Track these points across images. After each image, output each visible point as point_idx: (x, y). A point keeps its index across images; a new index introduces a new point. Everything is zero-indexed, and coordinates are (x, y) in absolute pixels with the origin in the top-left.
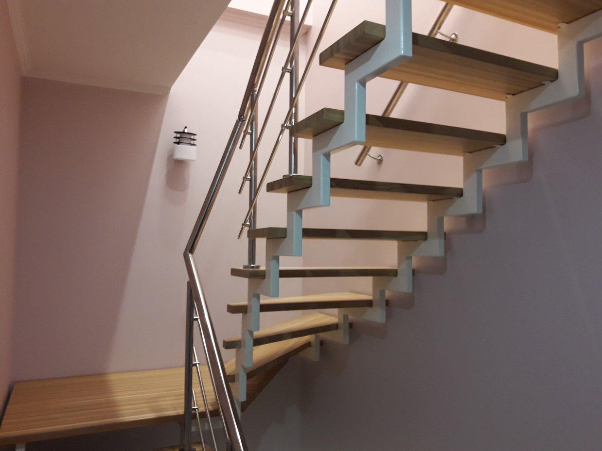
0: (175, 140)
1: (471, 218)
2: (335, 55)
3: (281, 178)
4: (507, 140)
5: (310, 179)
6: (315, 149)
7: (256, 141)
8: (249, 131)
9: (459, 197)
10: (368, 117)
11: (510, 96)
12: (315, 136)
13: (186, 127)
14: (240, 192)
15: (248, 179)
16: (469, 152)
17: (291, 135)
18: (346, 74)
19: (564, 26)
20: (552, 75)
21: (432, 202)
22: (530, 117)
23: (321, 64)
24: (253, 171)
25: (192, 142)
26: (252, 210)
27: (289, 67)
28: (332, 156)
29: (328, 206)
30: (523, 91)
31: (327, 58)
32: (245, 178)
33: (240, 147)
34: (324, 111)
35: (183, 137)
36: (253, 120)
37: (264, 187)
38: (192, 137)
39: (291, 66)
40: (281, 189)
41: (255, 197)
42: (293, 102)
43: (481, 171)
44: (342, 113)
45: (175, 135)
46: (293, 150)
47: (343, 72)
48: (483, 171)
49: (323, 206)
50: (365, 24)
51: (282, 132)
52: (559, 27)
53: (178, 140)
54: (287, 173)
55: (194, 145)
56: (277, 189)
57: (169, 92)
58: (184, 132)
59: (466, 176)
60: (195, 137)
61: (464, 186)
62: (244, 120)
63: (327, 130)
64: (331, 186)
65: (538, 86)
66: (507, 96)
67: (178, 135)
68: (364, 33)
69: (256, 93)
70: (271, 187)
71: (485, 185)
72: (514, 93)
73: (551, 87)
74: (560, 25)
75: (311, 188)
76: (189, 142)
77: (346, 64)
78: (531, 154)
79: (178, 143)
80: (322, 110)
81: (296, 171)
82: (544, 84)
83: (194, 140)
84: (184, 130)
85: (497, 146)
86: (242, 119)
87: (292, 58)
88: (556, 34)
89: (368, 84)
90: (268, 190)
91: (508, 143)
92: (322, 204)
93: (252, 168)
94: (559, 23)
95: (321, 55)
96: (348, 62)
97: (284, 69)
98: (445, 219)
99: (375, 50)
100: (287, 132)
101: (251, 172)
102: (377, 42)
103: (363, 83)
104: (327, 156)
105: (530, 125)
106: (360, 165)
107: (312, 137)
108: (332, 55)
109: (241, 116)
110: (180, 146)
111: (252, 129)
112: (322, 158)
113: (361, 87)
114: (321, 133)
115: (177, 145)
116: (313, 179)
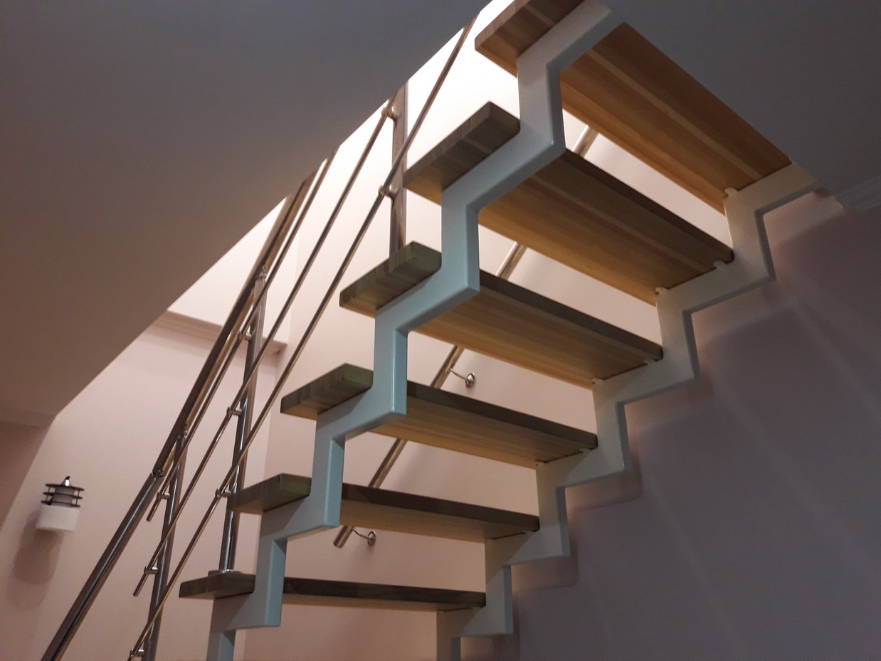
0: (44, 498)
1: (499, 639)
2: (303, 402)
3: (206, 575)
4: (541, 525)
5: (252, 579)
6: (264, 531)
7: (176, 509)
8: (167, 494)
9: (482, 607)
10: (346, 487)
11: (541, 464)
12: (265, 511)
13: (68, 478)
14: (135, 594)
15: (153, 572)
16: (493, 539)
17: (229, 507)
18: (318, 427)
19: (599, 382)
20: (591, 441)
21: (442, 613)
22: (568, 493)
23: (282, 411)
24: (164, 558)
25: (74, 502)
26: (153, 624)
27: (238, 408)
28: (289, 544)
29: (277, 626)
30: (557, 459)
31: (292, 404)
32: (148, 570)
33: (148, 519)
34: (281, 478)
35: (61, 494)
36: (177, 476)
37: (175, 589)
38: (76, 493)
39: (241, 407)
40: (203, 595)
41: (160, 603)
42: (239, 457)
43: (509, 567)
44: (308, 481)
45: (46, 489)
46: (231, 530)
47: (314, 423)
48: (512, 567)
49: (268, 626)
50: (346, 368)
51: (216, 500)
52: (594, 383)
53: (49, 498)
54: (217, 568)
55: (76, 506)
56: (196, 594)
57: (52, 422)
58: (63, 486)
59: (490, 575)
60: (81, 494)
61: (487, 589)
62: (161, 474)
63: (283, 504)
64: (285, 591)
65: (575, 454)
66: (537, 463)
67: (53, 490)
68: (343, 379)
69: (186, 437)
70: (189, 590)
71: (515, 588)
72: (545, 460)
73: (590, 456)
74: (594, 380)
75: (252, 595)
76: (68, 502)
77: (319, 413)
78: (573, 544)
79: (49, 503)
80: (278, 476)
81: (231, 565)
82: (582, 452)
83: (78, 498)
84: (64, 482)
85: (529, 533)
86: (160, 473)
87: (245, 395)
88: (590, 389)
89: (348, 444)
90: (182, 595)
91: (542, 529)
92: (266, 623)
93: (163, 553)
94: (592, 378)
95: (284, 400)
96: (321, 411)
97: (231, 411)
98: (462, 640)
99: (359, 400)
100: (223, 502)
101: (160, 558)
102: (362, 390)
103: (341, 442)
104: (282, 544)
105: (570, 505)
106: (341, 546)
107: (262, 512)
108: (298, 402)
109: (158, 469)
110: (53, 508)
111: (171, 491)
112: (274, 547)
113: (339, 448)
114: (275, 508)
115: (47, 506)
116: (257, 580)
